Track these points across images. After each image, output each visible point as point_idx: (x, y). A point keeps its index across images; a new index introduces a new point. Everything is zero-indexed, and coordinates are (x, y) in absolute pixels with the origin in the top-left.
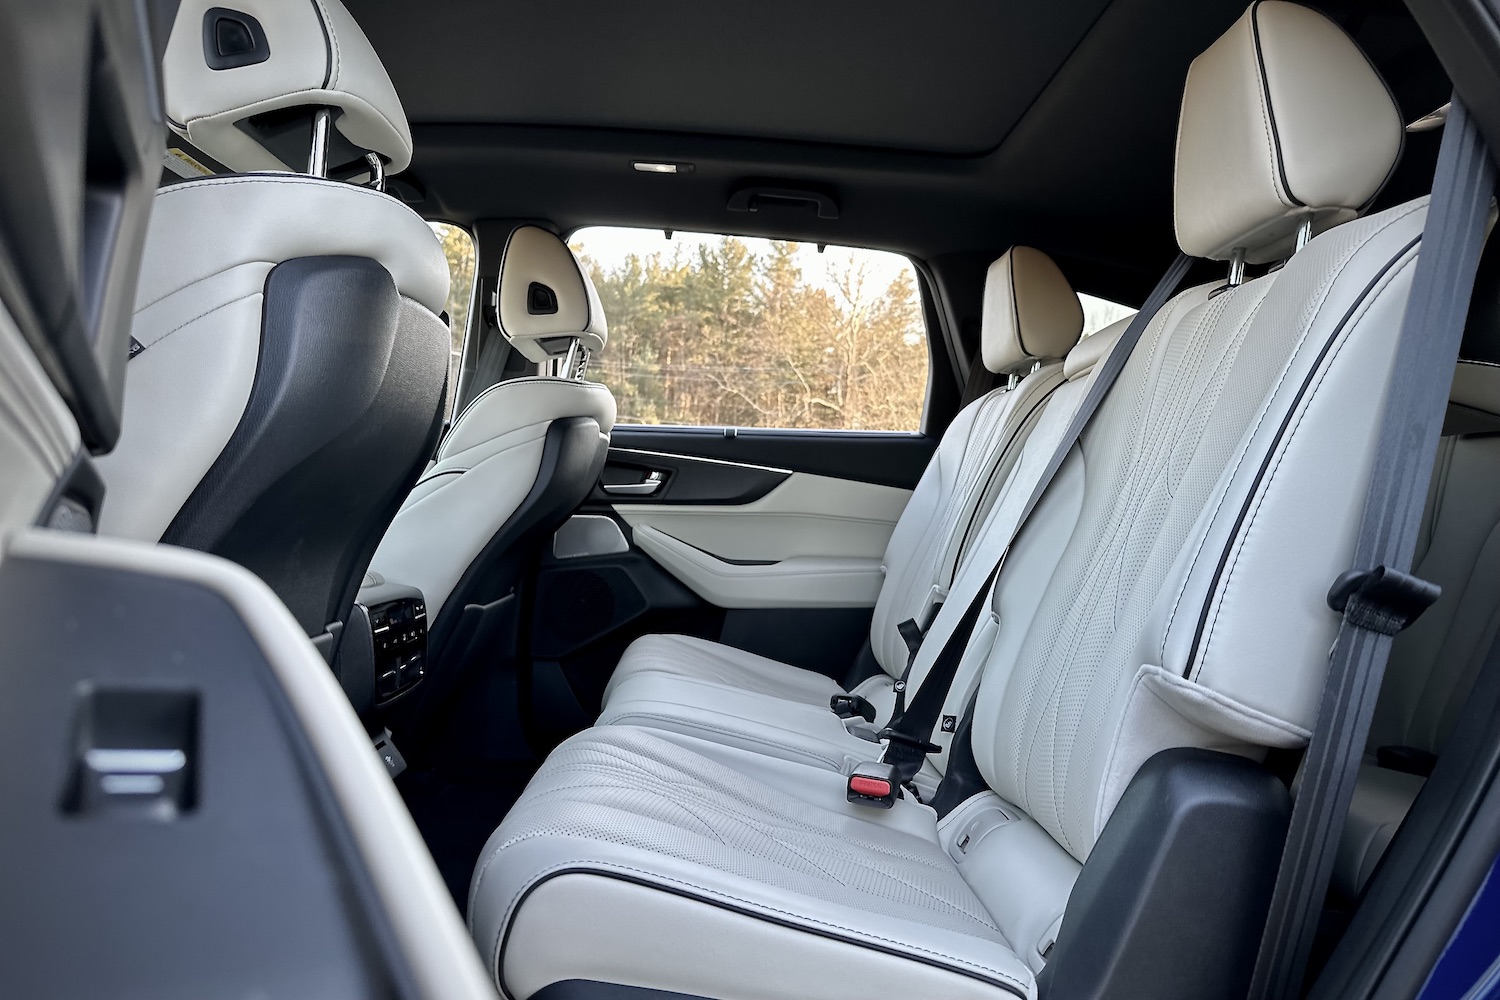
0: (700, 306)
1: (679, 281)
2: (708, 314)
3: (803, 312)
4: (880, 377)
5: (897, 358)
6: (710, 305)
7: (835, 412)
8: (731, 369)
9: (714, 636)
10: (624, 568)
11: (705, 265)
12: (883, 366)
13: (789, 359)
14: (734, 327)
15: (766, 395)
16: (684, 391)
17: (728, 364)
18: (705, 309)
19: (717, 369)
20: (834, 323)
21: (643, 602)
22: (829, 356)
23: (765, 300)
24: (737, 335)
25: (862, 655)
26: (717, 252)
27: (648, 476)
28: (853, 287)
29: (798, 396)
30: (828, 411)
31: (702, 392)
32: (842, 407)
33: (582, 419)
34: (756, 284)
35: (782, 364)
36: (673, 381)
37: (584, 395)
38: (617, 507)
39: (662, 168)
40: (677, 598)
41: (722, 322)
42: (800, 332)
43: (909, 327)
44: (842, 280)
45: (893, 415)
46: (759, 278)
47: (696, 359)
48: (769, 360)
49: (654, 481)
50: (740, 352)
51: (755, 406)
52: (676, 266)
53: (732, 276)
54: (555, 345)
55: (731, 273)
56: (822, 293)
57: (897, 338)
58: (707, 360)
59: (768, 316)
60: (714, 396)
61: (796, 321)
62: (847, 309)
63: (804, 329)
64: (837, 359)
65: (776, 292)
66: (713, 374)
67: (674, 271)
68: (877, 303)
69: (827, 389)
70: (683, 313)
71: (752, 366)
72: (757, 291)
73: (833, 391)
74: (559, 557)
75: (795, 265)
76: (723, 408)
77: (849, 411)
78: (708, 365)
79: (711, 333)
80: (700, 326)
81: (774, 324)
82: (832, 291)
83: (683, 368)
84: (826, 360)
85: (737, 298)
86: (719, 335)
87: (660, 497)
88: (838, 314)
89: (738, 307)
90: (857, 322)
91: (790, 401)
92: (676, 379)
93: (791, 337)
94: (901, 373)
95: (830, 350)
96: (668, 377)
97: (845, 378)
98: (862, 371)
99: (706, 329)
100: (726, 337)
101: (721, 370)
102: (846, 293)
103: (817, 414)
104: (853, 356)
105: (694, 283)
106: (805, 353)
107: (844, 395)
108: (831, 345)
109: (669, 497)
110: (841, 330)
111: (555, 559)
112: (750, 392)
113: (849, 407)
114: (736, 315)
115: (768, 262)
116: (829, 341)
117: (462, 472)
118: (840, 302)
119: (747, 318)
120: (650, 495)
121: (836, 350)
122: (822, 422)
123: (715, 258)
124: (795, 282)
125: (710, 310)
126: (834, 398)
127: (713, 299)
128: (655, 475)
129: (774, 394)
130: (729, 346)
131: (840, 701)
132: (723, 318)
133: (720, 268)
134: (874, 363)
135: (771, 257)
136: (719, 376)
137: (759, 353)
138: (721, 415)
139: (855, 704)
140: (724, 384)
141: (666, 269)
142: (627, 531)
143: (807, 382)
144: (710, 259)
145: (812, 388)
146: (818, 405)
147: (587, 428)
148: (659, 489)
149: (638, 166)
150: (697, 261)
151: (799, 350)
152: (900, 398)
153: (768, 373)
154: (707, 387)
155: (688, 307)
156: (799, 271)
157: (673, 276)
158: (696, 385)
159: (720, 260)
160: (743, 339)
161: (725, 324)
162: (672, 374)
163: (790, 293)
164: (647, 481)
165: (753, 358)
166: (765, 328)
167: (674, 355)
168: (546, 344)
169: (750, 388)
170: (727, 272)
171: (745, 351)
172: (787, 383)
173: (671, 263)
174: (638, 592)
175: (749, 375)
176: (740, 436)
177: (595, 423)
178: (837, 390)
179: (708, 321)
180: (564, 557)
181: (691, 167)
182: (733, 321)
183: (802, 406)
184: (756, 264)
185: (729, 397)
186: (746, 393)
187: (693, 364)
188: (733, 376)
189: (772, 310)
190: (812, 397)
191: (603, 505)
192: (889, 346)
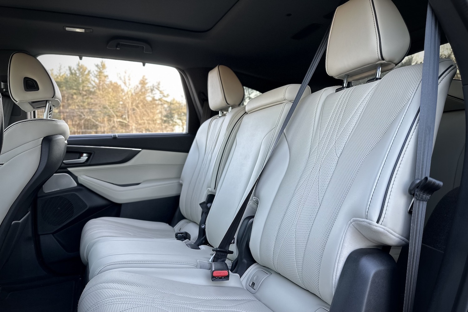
0: (71, 88)
1: (62, 79)
2: (75, 91)
3: (110, 90)
4: (140, 112)
5: (145, 105)
6: (75, 88)
7: (126, 124)
8: (86, 110)
9: (118, 215)
10: (76, 193)
11: (72, 74)
12: (141, 108)
13: (107, 106)
14: (85, 95)
15: (100, 119)
16: (69, 119)
17: (85, 108)
18: (73, 89)
19: (81, 111)
20: (122, 94)
21: (86, 206)
22: (122, 105)
23: (96, 86)
24: (87, 98)
25: (177, 214)
26: (76, 69)
27: (81, 155)
28: (127, 82)
29: (112, 119)
30: (123, 123)
31: (76, 119)
32: (128, 122)
33: (56, 136)
34: (92, 80)
35: (105, 108)
36: (64, 115)
37: (57, 126)
38: (69, 169)
39: (78, 30)
40: (101, 202)
41: (80, 94)
42: (110, 97)
43: (148, 95)
44: (123, 79)
45: (146, 124)
46: (93, 78)
47: (72, 107)
48: (100, 106)
49: (85, 157)
50: (88, 104)
51: (97, 123)
52: (60, 74)
53: (83, 78)
54: (38, 104)
55: (82, 77)
56: (116, 83)
57: (144, 98)
58: (77, 107)
59: (98, 91)
60: (81, 120)
61: (109, 93)
62: (126, 89)
63: (111, 96)
64: (124, 106)
65: (100, 83)
66: (79, 112)
67: (60, 76)
68: (136, 87)
69: (122, 116)
70: (65, 91)
71: (94, 109)
72: (92, 83)
73: (124, 116)
74: (46, 192)
75: (106, 74)
76: (84, 124)
77: (131, 123)
78: (77, 109)
79: (77, 98)
80: (72, 95)
81: (101, 94)
82: (120, 83)
83: (67, 110)
84: (120, 106)
85: (85, 85)
86: (80, 98)
87: (88, 163)
88: (123, 90)
89: (86, 88)
90: (130, 93)
91: (109, 120)
92: (65, 114)
93: (107, 98)
94: (147, 110)
95: (121, 103)
96: (62, 114)
97: (128, 112)
98: (134, 110)
99: (75, 97)
100: (83, 99)
101: (83, 110)
102: (125, 83)
103: (120, 125)
104: (130, 104)
105: (68, 80)
106: (113, 104)
107: (128, 117)
108: (122, 101)
109: (92, 163)
110: (125, 96)
111: (45, 193)
112: (94, 118)
113: (131, 122)
114: (86, 91)
115: (96, 73)
116: (121, 100)
117: (3, 164)
118: (123, 86)
119: (91, 93)
120: (83, 163)
121: (124, 103)
122: (122, 127)
123: (75, 71)
124: (106, 79)
125: (76, 89)
126: (125, 119)
127: (76, 86)
128: (85, 155)
129: (103, 118)
130: (84, 102)
131: (178, 235)
132: (81, 92)
133: (78, 75)
134: (137, 107)
135: (97, 71)
136: (82, 113)
137: (96, 104)
138: (85, 126)
139: (185, 235)
140: (84, 115)
141: (56, 75)
142: (75, 178)
143: (115, 114)
144: (73, 71)
145: (117, 116)
146: (120, 122)
147: (60, 139)
148: (87, 160)
149: (68, 29)
150: (68, 73)
151: (111, 103)
152: (148, 118)
153: (100, 111)
154: (77, 117)
155: (67, 88)
156: (107, 76)
157: (59, 78)
158: (74, 116)
159: (77, 72)
160: (89, 100)
161: (82, 94)
162: (63, 113)
163: (104, 83)
164: (82, 157)
165: (94, 106)
166: (97, 96)
167: (63, 106)
168: (33, 104)
169: (94, 116)
170: (80, 76)
171: (91, 104)
172: (107, 114)
173: (58, 73)
174: (83, 202)
175: (93, 112)
176: (119, 137)
177: (63, 137)
178: (126, 116)
179: (75, 94)
180: (48, 192)
181: (91, 30)
182: (84, 93)
183: (114, 122)
184: (91, 73)
185: (86, 120)
186: (93, 118)
187: (72, 109)
188: (87, 112)
189: (99, 89)
190: (117, 119)
191: (64, 169)
192: (142, 101)
